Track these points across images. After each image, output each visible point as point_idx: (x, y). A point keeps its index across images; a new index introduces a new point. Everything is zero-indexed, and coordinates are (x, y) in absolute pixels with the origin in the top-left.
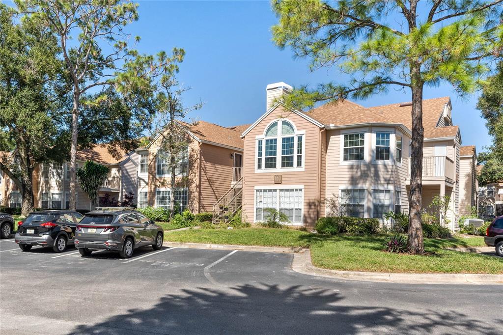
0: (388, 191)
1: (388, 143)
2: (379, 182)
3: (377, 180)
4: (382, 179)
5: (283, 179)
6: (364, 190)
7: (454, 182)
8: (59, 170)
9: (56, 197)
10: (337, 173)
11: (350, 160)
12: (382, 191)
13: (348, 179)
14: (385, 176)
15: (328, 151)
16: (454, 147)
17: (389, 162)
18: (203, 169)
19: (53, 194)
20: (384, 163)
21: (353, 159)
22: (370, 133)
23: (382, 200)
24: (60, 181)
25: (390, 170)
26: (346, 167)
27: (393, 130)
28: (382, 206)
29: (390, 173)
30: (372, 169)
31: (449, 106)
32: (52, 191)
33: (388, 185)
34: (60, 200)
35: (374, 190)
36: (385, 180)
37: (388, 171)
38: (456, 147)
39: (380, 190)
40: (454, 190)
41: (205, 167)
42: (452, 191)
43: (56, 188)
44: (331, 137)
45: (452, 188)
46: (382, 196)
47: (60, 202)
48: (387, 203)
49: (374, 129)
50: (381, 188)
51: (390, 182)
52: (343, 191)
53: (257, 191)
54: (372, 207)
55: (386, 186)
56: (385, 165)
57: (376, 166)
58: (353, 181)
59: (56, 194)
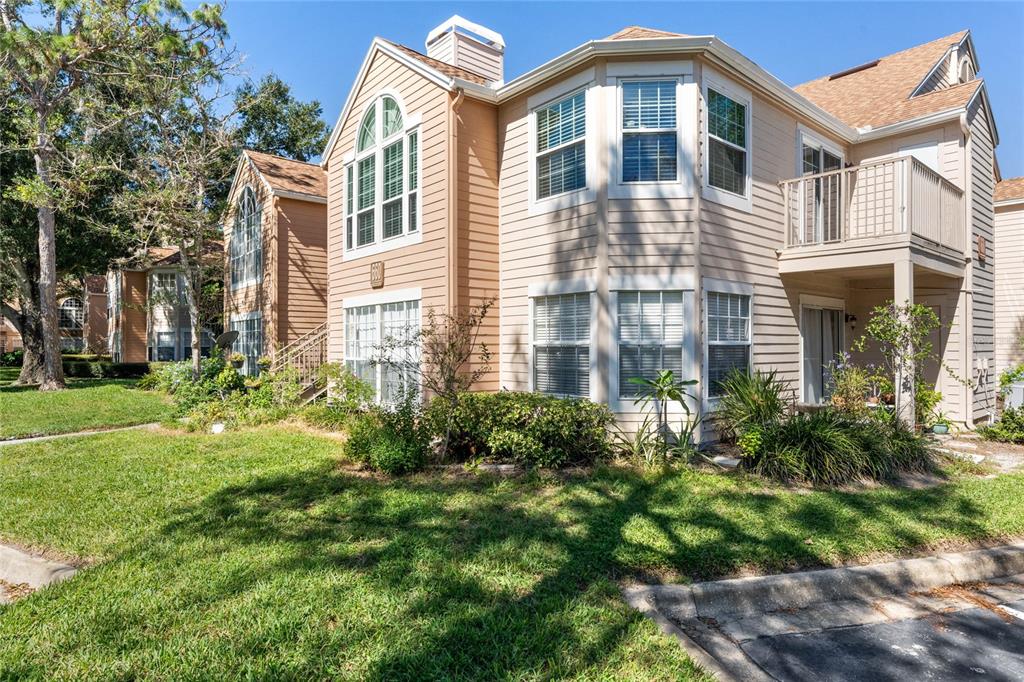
0: (675, 295)
1: (669, 115)
2: (640, 261)
3: (631, 256)
4: (650, 249)
5: (387, 274)
6: (588, 293)
7: (968, 260)
8: (168, 288)
9: (166, 338)
10: (524, 244)
11: (554, 193)
12: (650, 296)
13: (546, 259)
14: (661, 239)
15: (503, 174)
16: (964, 143)
17: (678, 189)
18: (296, 264)
19: (160, 334)
20: (659, 192)
21: (560, 191)
22: (599, 87)
23: (655, 330)
24: (172, 308)
25: (680, 217)
26: (544, 219)
27: (687, 67)
28: (655, 351)
29: (681, 227)
30: (614, 217)
31: (966, 58)
32: (157, 329)
33: (672, 272)
34: (172, 345)
35: (621, 293)
36: (663, 251)
37: (673, 222)
38: (969, 142)
39: (644, 292)
40: (968, 285)
41: (303, 260)
42: (959, 291)
43: (165, 322)
44: (510, 127)
45: (960, 280)
46: (653, 312)
47: (173, 349)
48: (672, 337)
49: (613, 70)
50: (647, 283)
51: (684, 260)
52: (538, 300)
53: (349, 311)
54: (614, 352)
55: (664, 275)
56: (662, 201)
57: (627, 206)
58: (563, 263)
59: (166, 333)
